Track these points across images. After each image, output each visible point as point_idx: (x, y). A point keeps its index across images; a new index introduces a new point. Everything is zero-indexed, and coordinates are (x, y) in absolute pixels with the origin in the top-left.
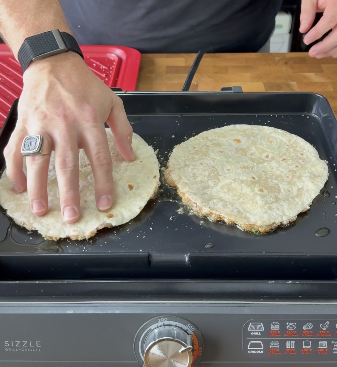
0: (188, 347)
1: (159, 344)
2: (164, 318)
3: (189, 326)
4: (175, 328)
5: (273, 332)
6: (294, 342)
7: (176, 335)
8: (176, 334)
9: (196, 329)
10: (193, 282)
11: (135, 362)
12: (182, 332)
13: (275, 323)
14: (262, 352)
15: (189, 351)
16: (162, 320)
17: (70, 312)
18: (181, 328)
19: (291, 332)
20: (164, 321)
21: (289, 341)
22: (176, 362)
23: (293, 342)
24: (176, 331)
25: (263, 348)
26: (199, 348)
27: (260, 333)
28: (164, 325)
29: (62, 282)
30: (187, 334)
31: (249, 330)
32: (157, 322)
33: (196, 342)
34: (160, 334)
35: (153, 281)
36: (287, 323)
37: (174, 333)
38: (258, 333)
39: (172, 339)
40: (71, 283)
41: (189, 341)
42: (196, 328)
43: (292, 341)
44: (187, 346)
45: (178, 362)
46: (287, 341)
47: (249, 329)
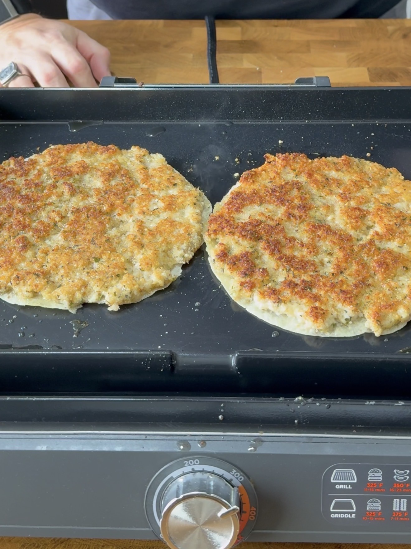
0: (232, 508)
1: (185, 502)
2: (194, 461)
3: (235, 473)
4: (212, 476)
5: (371, 485)
6: (406, 500)
7: (212, 488)
8: (214, 486)
9: (246, 477)
10: (242, 401)
11: (147, 529)
12: (223, 483)
13: (374, 470)
14: (353, 516)
15: (234, 513)
16: (191, 463)
17: (42, 448)
18: (221, 477)
19: (402, 485)
20: (194, 464)
21: (398, 500)
22: (212, 532)
23: (404, 502)
24: (212, 481)
25: (354, 510)
26: (251, 508)
27: (350, 486)
28: (194, 471)
29: (29, 398)
30: (231, 487)
31: (332, 481)
32: (183, 466)
33: (246, 499)
34: (188, 486)
35: (177, 399)
36: (395, 471)
37: (209, 485)
38: (346, 486)
39: (206, 495)
40: (44, 400)
41: (233, 497)
42: (244, 476)
43: (402, 500)
44: (230, 506)
45: (216, 532)
46: (395, 500)
47: (332, 478)
